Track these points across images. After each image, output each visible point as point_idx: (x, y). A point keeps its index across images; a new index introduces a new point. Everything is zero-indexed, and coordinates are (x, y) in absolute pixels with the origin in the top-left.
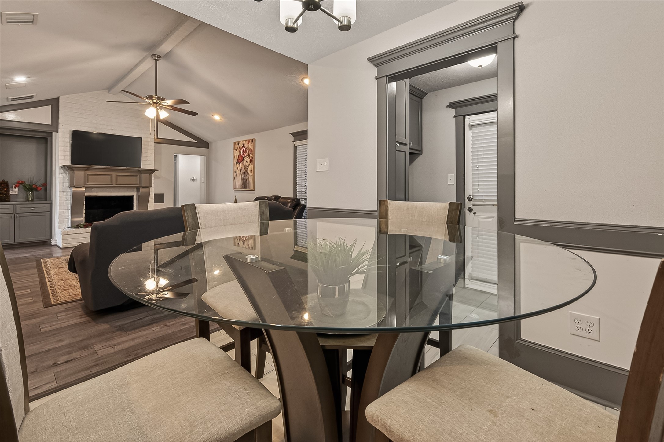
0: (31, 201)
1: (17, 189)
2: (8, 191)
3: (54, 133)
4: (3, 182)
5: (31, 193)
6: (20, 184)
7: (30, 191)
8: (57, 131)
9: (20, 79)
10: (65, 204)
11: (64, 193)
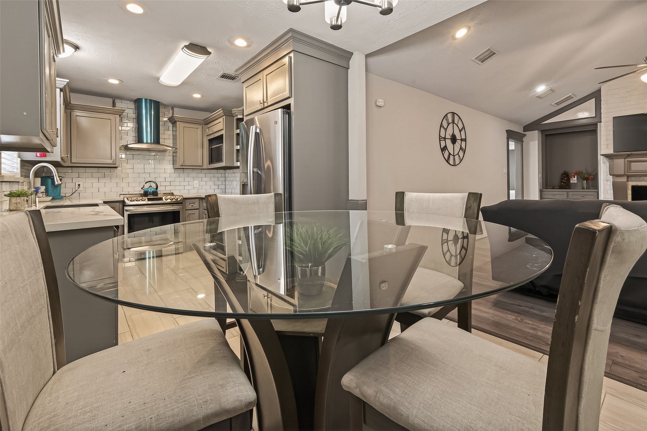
0: (587, 189)
1: (576, 179)
2: (569, 180)
3: (599, 124)
4: (564, 172)
5: (585, 182)
6: (578, 174)
7: (584, 180)
8: (601, 122)
9: (541, 89)
10: (609, 193)
11: (607, 182)
